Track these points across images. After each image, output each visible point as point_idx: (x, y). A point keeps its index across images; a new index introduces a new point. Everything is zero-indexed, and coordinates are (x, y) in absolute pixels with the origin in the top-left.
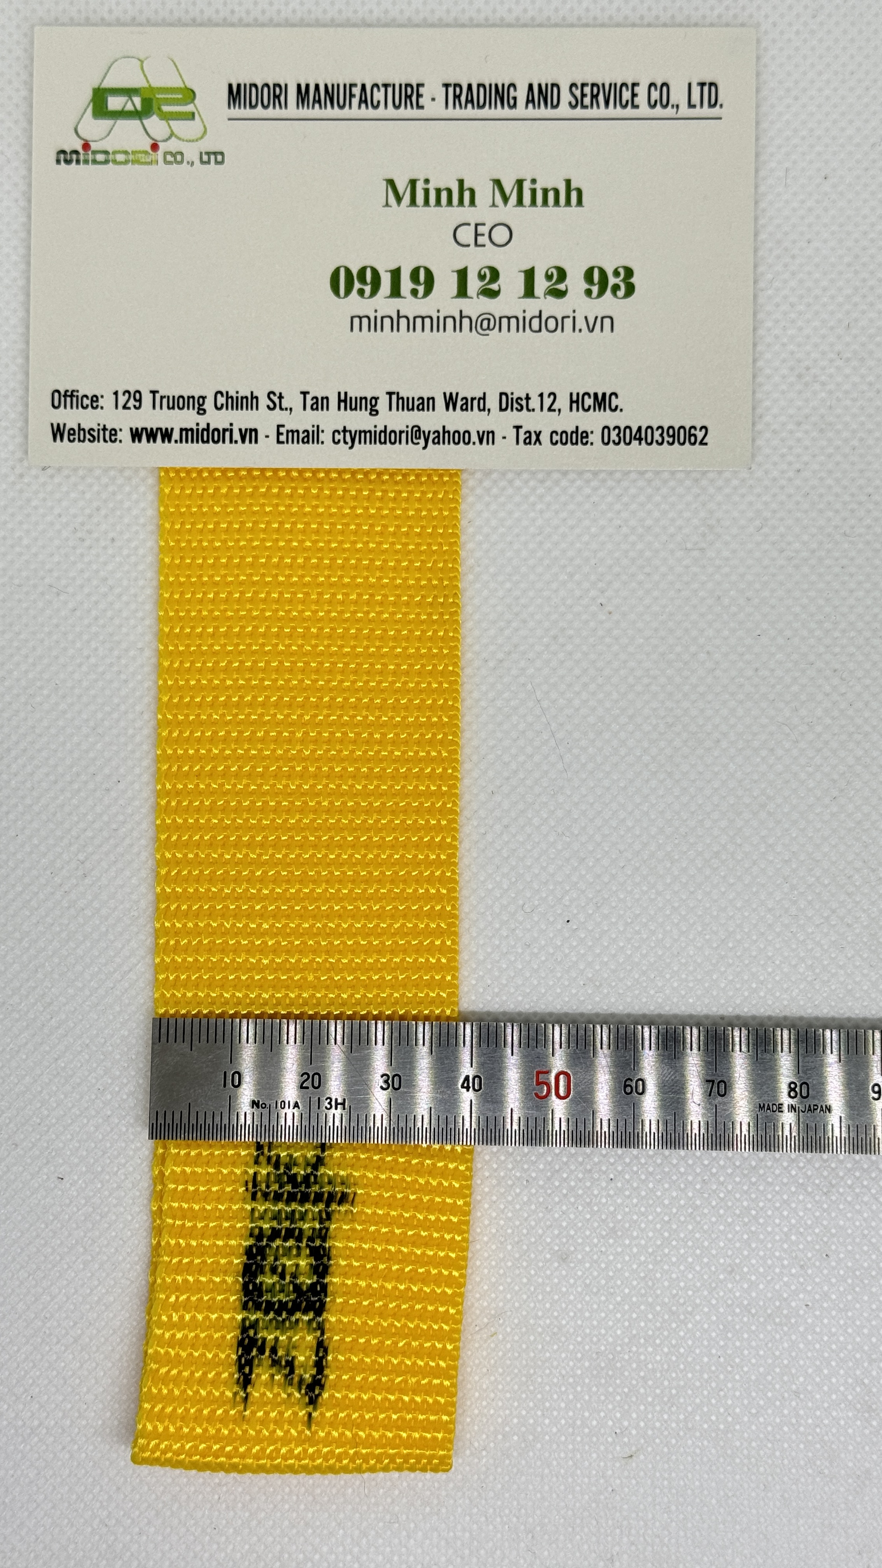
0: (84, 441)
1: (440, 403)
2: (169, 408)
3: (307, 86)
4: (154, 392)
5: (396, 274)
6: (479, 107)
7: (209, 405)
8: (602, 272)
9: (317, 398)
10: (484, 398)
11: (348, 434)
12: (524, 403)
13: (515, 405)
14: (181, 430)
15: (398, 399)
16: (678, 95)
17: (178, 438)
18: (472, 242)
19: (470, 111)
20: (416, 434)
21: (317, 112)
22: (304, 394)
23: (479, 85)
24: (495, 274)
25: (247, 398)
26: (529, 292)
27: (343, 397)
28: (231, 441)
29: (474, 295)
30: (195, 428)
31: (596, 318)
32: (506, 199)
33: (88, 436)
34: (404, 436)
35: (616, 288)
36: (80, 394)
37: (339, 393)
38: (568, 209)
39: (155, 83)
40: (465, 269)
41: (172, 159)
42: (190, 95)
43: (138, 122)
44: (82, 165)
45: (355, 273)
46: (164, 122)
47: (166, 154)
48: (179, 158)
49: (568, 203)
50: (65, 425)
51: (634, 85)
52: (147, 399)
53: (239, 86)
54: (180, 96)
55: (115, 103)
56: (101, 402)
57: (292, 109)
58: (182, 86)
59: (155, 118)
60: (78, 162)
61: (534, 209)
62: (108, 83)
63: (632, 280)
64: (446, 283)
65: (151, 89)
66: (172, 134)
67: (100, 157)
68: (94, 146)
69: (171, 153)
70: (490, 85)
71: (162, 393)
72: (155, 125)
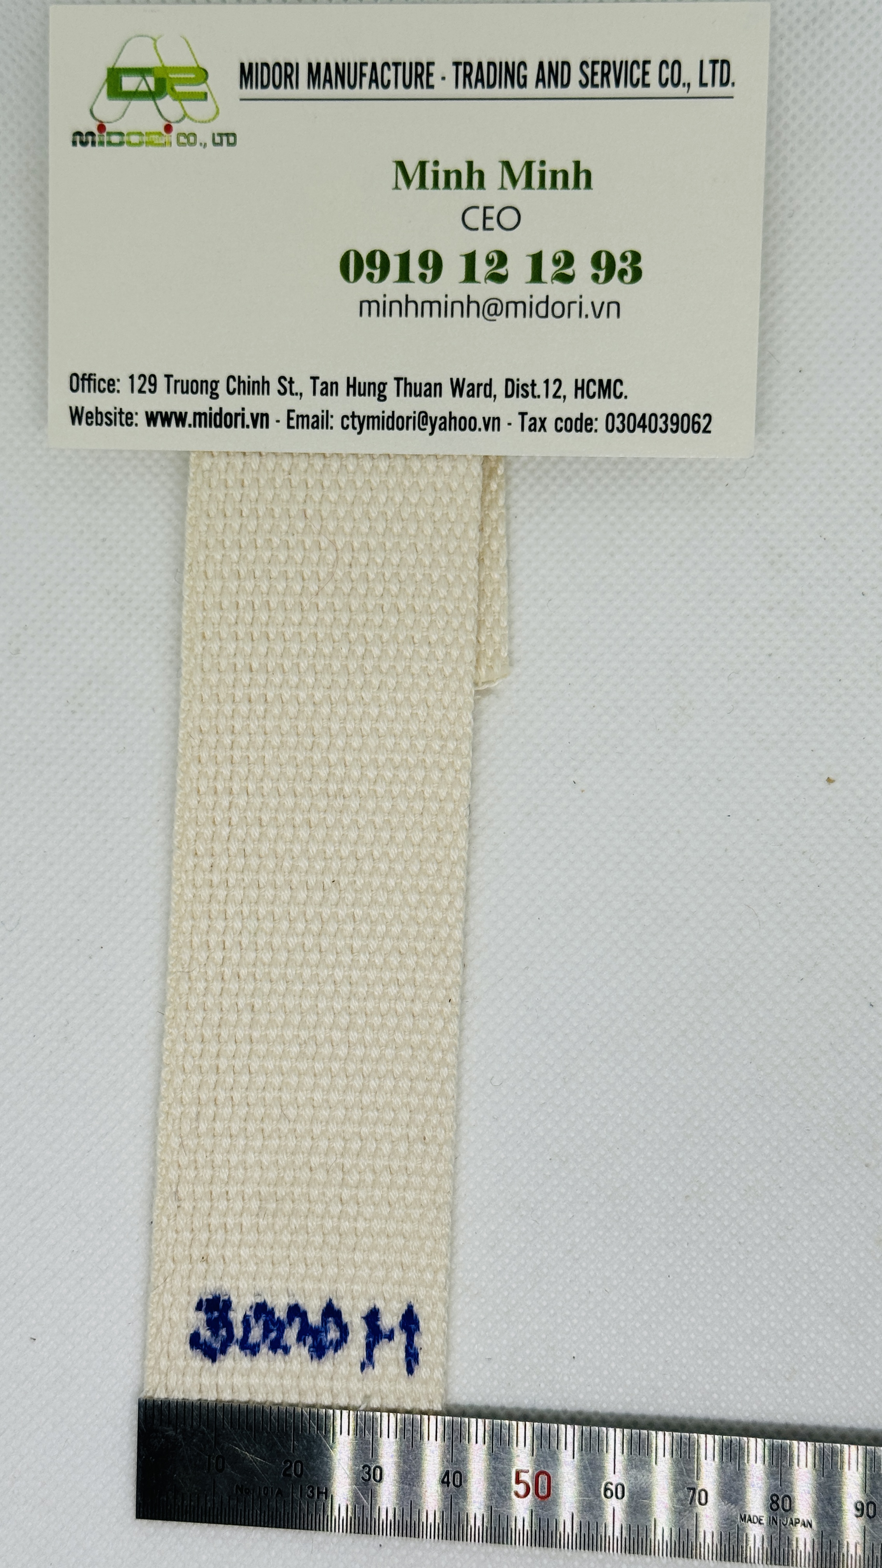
0: (101, 424)
1: (447, 389)
2: (183, 392)
3: (318, 65)
4: (168, 377)
5: (405, 258)
6: (490, 86)
7: (221, 389)
8: (610, 256)
9: (326, 383)
10: (490, 385)
11: (356, 420)
12: (529, 389)
13: (521, 392)
14: (195, 414)
15: (406, 384)
16: (690, 74)
17: (192, 422)
18: (481, 226)
19: (480, 91)
20: (423, 420)
21: (327, 92)
22: (314, 379)
23: (489, 64)
24: (503, 258)
25: (258, 382)
26: (537, 277)
27: (351, 383)
28: (243, 426)
29: (482, 280)
30: (208, 412)
31: (603, 303)
32: (514, 182)
33: (105, 420)
34: (411, 421)
35: (623, 272)
36: (97, 378)
37: (348, 379)
38: (577, 191)
39: (168, 63)
40: (474, 253)
41: (185, 141)
42: (203, 75)
43: (152, 103)
44: (97, 148)
45: (364, 257)
46: (177, 103)
47: (179, 135)
48: (192, 139)
49: (577, 185)
50: (83, 408)
51: (646, 62)
52: (162, 382)
53: (251, 65)
54: (193, 76)
55: (129, 83)
56: (118, 386)
57: (303, 90)
58: (195, 65)
59: (168, 99)
60: (93, 143)
61: (542, 191)
62: (122, 64)
63: (639, 265)
64: (454, 268)
65: (164, 68)
66: (185, 115)
67: (115, 139)
68: (109, 128)
69: (184, 134)
70: (501, 63)
71: (176, 377)
72: (169, 106)
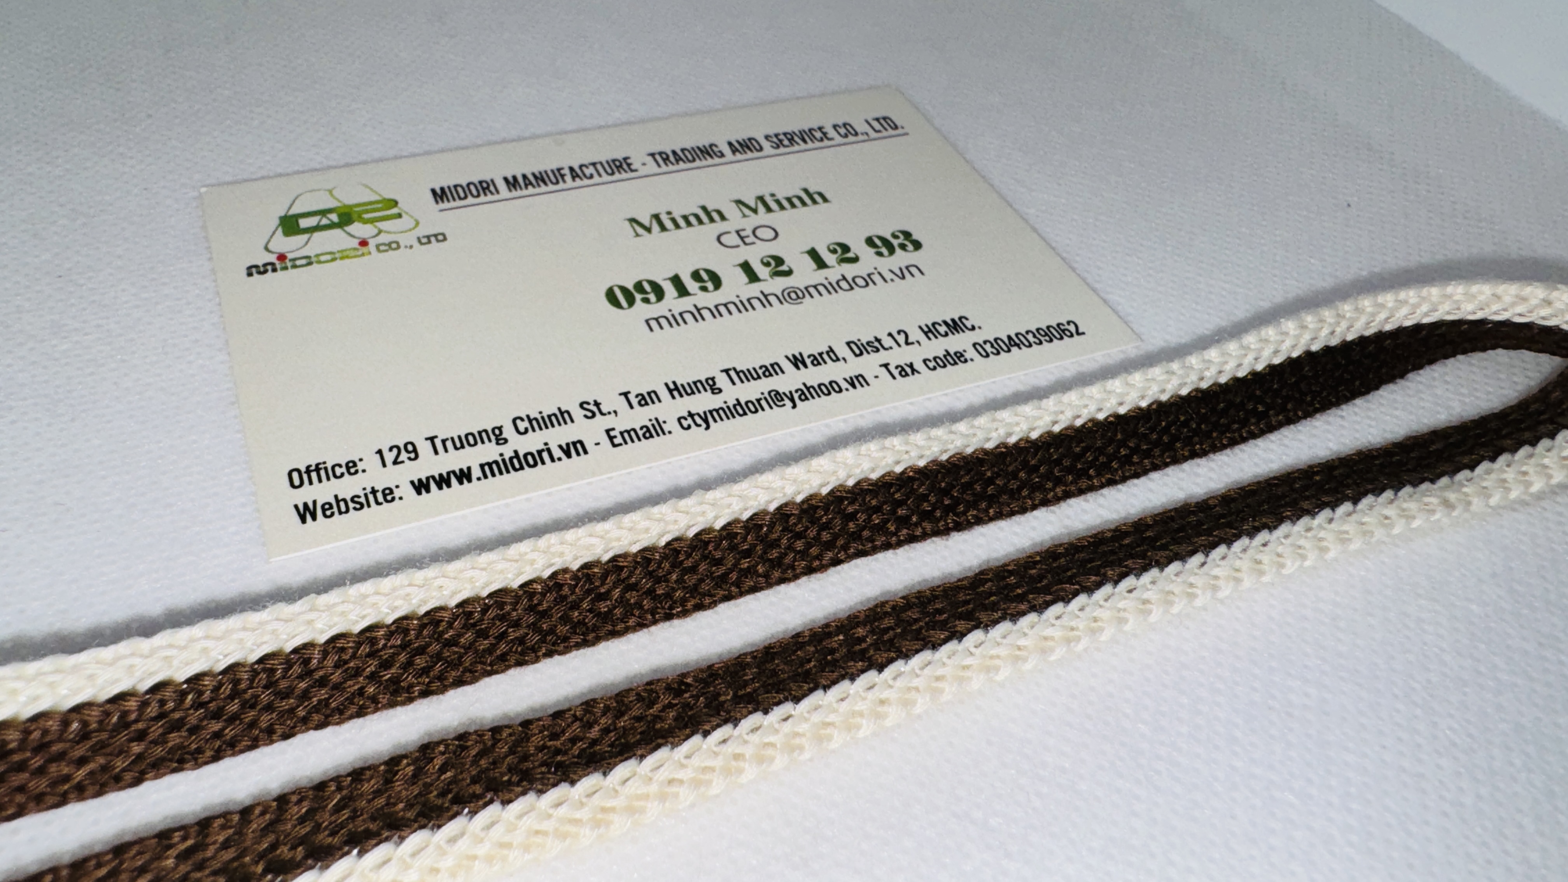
0: (347, 511)
1: (787, 365)
2: (456, 448)
3: (515, 178)
4: (432, 439)
5: (676, 281)
6: (691, 161)
7: (509, 432)
9: (642, 395)
10: (831, 350)
11: (697, 418)
12: (876, 344)
13: (869, 349)
14: (482, 466)
15: (737, 373)
16: (862, 128)
17: (480, 475)
18: (741, 243)
19: (683, 166)
20: (776, 398)
21: (532, 190)
22: (626, 394)
23: (682, 150)
24: (779, 261)
25: (555, 415)
26: (822, 265)
27: (672, 386)
28: (553, 460)
29: (768, 278)
30: (499, 459)
31: (901, 269)
32: (755, 211)
33: (351, 505)
34: (763, 403)
35: (903, 246)
36: (329, 466)
37: (667, 384)
38: (817, 206)
39: (350, 202)
40: (746, 263)
41: (387, 248)
42: (391, 202)
45: (631, 288)
46: (368, 225)
47: (378, 246)
48: (394, 246)
49: (815, 202)
50: (315, 502)
51: (820, 128)
52: (425, 448)
53: (442, 189)
54: (380, 206)
55: (307, 222)
56: (360, 466)
57: (506, 194)
58: (381, 199)
59: (356, 224)
60: (274, 270)
61: (785, 211)
62: (296, 210)
63: (914, 238)
64: (732, 276)
65: (346, 206)
66: (380, 231)
67: (301, 262)
68: (290, 256)
69: (384, 244)
70: (693, 147)
71: (442, 436)
72: (358, 229)
